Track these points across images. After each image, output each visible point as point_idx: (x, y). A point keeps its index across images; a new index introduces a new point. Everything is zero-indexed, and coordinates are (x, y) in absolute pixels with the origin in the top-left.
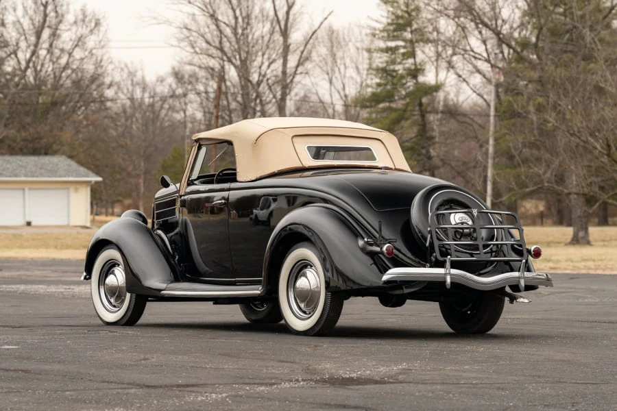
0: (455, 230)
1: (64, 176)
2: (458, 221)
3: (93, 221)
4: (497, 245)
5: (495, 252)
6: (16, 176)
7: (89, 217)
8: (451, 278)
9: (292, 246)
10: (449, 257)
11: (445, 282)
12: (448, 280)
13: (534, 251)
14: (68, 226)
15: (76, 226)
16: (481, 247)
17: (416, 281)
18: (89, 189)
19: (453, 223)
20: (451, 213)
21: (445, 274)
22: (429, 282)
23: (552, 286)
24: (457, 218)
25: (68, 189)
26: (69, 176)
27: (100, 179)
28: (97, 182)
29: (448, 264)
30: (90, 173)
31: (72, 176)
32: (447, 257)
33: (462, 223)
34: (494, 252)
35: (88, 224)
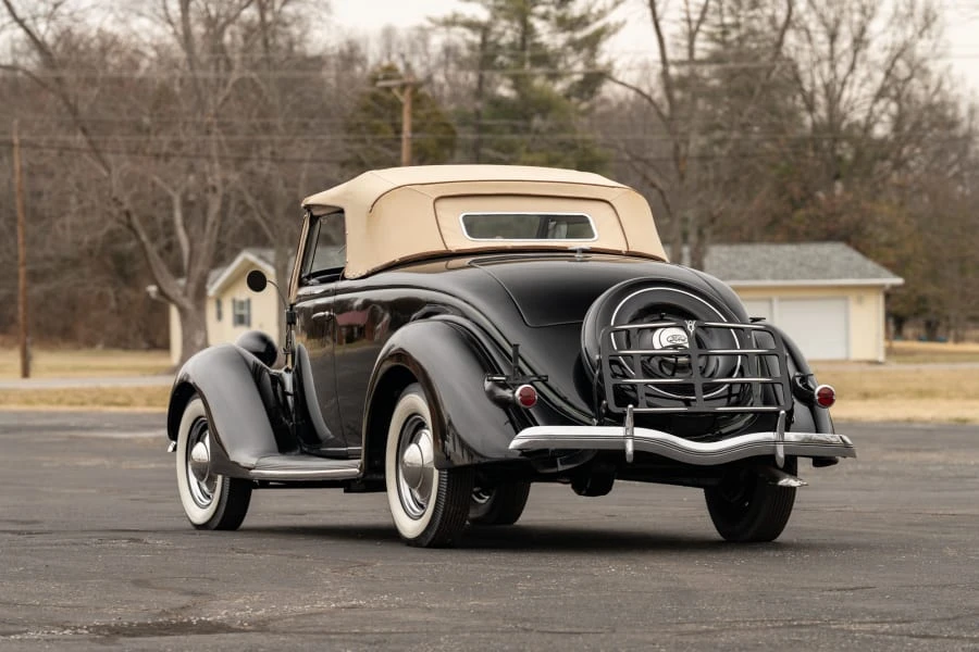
0: (659, 359)
1: (839, 277)
2: (666, 344)
3: (890, 352)
4: (742, 384)
5: (737, 395)
6: (757, 277)
7: (883, 344)
8: (635, 444)
9: (402, 390)
10: (631, 406)
11: (623, 452)
12: (630, 448)
13: (819, 394)
14: (846, 361)
15: (859, 362)
16: (698, 389)
17: (577, 450)
18: (881, 299)
19: (657, 345)
20: (654, 329)
21: (625, 437)
22: (600, 451)
23: (854, 456)
24: (666, 337)
25: (846, 299)
26: (846, 276)
27: (899, 281)
28: (894, 287)
29: (629, 419)
30: (884, 271)
31: (853, 277)
32: (626, 406)
33: (675, 347)
34: (734, 395)
35: (881, 358)
